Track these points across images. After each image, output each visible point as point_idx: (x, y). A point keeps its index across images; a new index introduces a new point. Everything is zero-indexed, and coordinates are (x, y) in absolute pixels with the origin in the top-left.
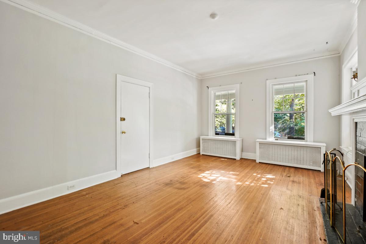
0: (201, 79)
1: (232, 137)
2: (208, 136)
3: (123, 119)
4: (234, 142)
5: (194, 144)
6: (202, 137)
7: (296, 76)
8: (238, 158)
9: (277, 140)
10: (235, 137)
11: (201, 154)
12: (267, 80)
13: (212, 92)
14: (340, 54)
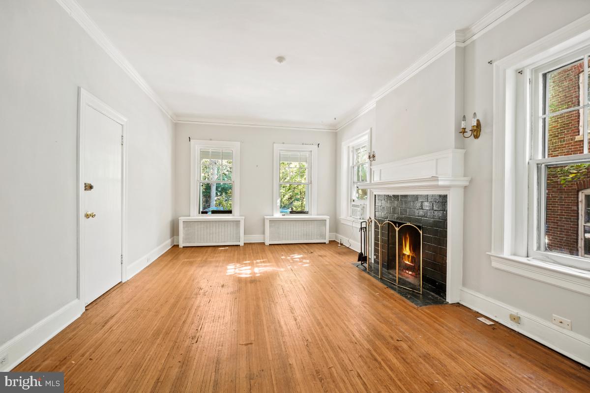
0: (176, 123)
1: (229, 216)
2: (190, 216)
3: (89, 187)
4: (237, 223)
5: (167, 231)
6: (182, 219)
7: (303, 144)
8: (242, 244)
9: (284, 215)
10: (234, 216)
11: (181, 246)
12: (274, 143)
13: (197, 146)
14: (337, 131)
